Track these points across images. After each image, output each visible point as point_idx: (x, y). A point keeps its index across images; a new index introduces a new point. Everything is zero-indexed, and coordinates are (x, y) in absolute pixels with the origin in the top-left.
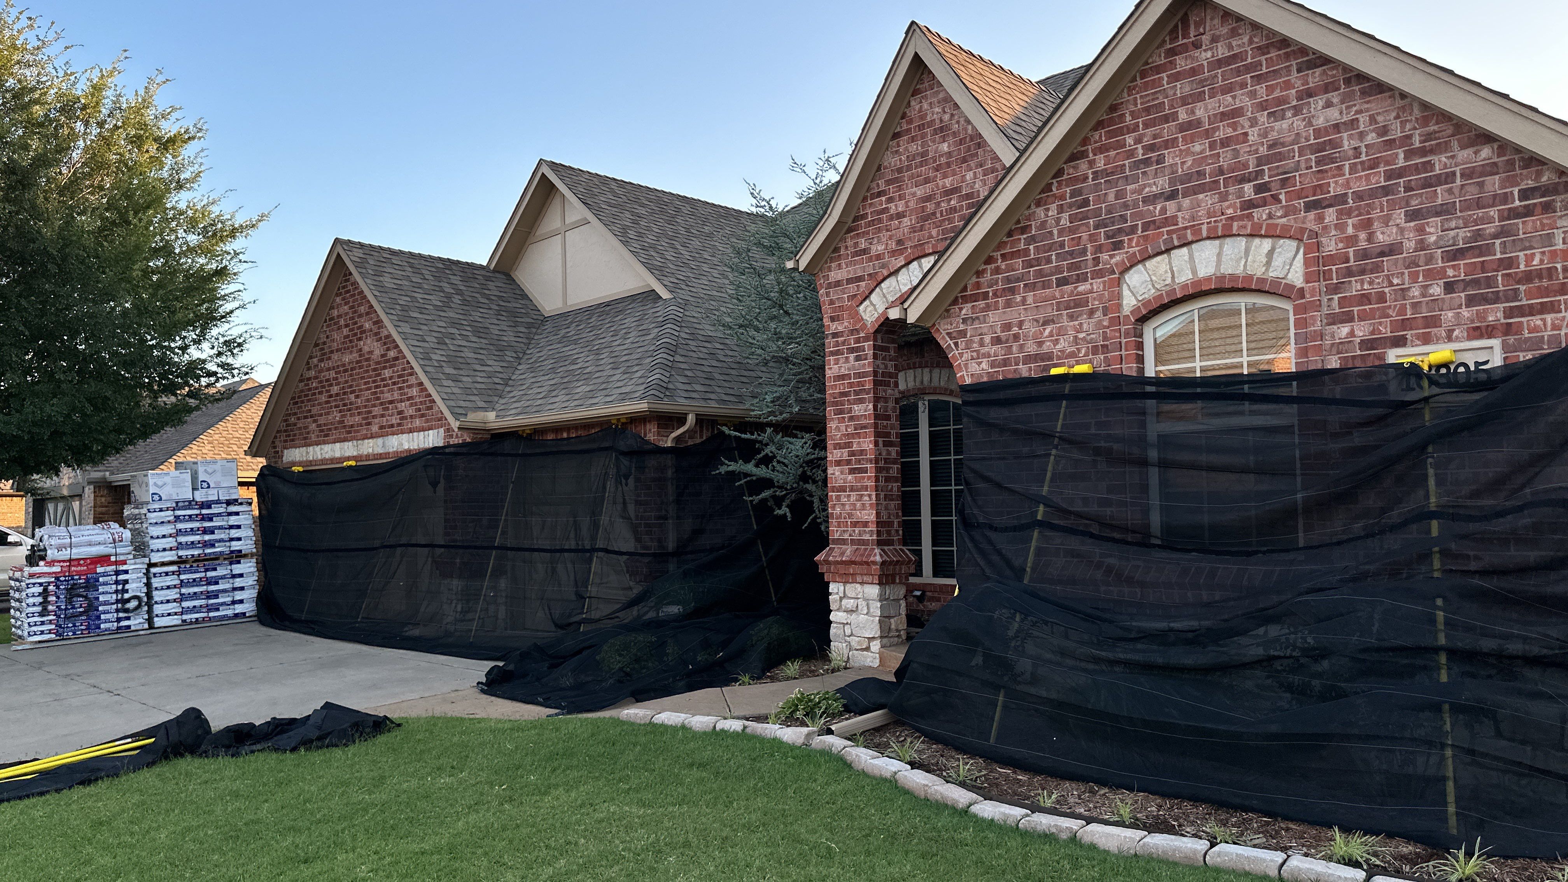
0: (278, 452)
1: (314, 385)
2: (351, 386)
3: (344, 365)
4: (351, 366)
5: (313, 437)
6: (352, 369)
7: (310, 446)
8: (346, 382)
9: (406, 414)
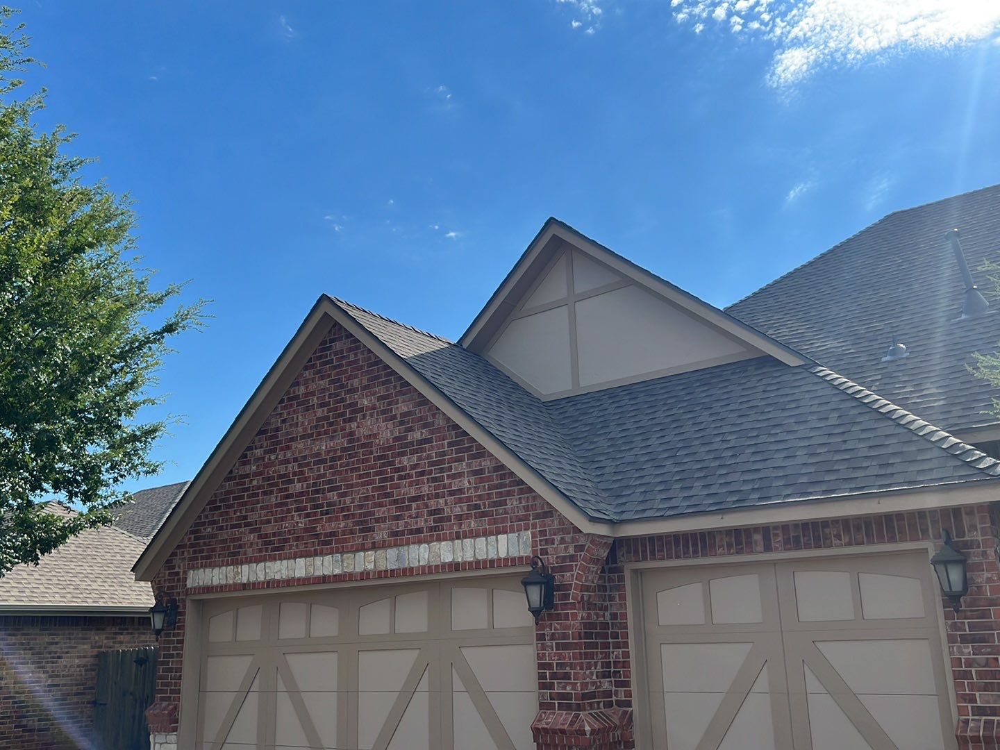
0: (177, 574)
1: (255, 483)
2: (330, 482)
3: (318, 455)
4: (332, 455)
5: (250, 552)
6: (333, 459)
7: (242, 563)
8: (319, 476)
9: (447, 514)
